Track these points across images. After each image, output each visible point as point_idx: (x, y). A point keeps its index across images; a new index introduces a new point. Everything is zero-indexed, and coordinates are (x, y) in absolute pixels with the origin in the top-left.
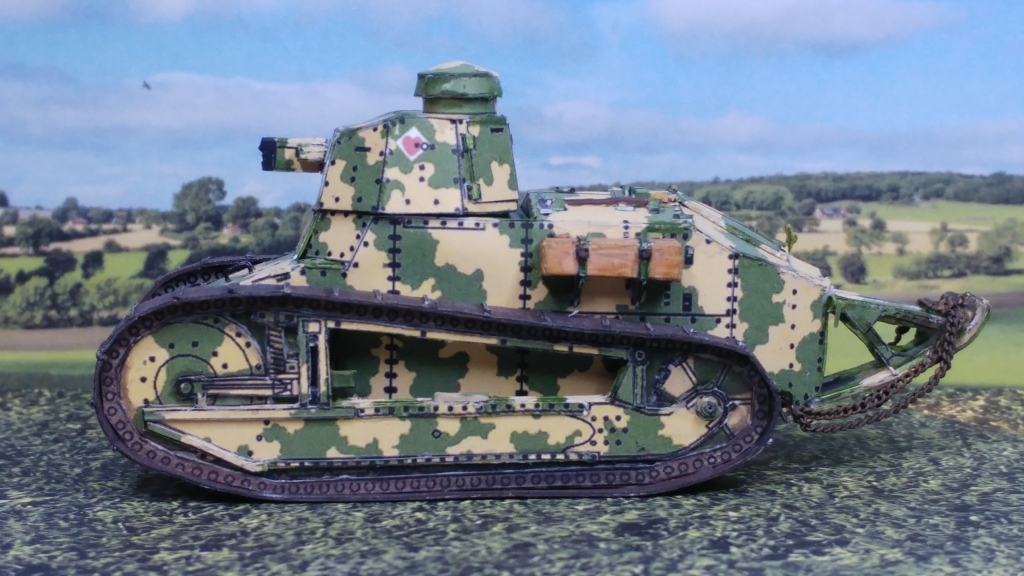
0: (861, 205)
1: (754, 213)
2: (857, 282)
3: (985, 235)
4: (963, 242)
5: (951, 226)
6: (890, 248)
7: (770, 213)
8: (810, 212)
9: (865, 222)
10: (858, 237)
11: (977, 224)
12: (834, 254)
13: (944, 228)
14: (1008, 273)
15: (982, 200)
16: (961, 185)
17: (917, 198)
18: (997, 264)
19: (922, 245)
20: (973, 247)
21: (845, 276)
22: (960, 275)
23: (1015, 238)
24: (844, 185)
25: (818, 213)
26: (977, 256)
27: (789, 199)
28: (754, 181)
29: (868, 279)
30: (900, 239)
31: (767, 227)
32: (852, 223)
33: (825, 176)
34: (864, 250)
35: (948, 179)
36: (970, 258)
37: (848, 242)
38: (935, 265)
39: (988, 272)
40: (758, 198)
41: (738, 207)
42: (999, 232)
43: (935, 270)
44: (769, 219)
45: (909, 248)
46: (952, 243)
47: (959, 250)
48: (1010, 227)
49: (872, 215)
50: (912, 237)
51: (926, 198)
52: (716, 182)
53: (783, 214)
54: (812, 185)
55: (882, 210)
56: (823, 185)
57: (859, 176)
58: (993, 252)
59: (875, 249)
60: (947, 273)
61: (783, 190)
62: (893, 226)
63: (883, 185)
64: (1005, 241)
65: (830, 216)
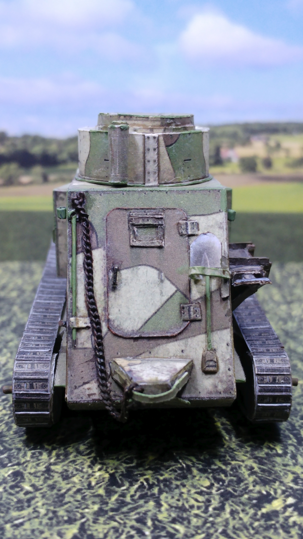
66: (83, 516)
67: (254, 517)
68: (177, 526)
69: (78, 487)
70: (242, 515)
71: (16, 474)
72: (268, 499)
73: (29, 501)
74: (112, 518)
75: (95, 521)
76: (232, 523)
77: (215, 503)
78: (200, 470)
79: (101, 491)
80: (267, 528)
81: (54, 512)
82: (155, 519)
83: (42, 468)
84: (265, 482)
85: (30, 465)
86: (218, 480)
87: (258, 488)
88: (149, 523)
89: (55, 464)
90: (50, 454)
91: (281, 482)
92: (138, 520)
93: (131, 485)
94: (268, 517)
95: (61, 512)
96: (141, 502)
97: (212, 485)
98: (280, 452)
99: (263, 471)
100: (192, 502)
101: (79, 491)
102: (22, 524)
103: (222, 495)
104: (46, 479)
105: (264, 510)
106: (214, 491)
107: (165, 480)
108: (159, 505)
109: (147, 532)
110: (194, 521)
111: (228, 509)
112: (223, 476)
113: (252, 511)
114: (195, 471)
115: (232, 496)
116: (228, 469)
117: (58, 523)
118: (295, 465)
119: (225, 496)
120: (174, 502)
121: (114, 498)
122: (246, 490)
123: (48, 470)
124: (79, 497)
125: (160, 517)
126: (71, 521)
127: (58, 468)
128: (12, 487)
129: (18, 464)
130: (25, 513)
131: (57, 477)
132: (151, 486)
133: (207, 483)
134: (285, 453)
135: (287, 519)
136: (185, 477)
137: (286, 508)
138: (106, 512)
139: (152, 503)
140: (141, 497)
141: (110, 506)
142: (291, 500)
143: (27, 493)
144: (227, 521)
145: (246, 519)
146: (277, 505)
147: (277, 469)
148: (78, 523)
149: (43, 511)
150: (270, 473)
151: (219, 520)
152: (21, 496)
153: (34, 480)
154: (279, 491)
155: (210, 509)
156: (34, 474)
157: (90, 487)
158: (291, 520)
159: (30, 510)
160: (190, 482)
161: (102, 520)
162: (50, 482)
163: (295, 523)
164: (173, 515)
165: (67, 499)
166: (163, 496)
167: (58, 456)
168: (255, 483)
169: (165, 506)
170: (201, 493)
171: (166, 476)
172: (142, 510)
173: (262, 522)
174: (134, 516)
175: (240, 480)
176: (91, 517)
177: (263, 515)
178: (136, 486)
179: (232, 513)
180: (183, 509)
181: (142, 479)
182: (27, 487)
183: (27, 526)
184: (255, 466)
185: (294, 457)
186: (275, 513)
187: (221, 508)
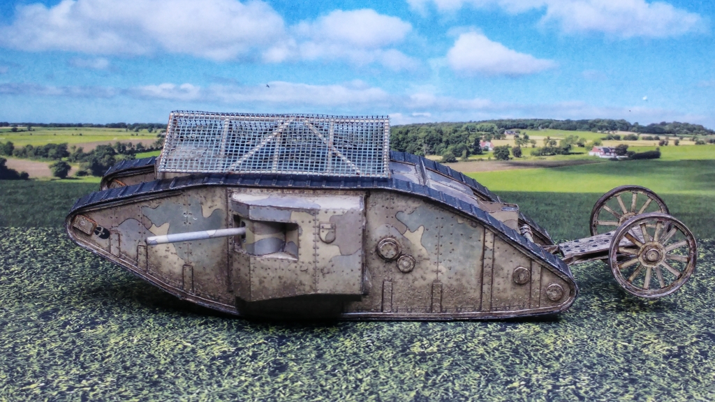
0: (520, 130)
1: (483, 133)
2: (518, 157)
3: (562, 141)
4: (555, 143)
5: (551, 138)
6: (530, 145)
7: (489, 133)
8: (503, 133)
9: (522, 136)
10: (519, 141)
11: (559, 137)
12: (511, 147)
13: (549, 138)
14: (570, 154)
15: (562, 129)
16: (555, 124)
17: (540, 128)
18: (566, 151)
19: (541, 144)
20: (558, 145)
21: (514, 155)
22: (554, 154)
23: (572, 142)
24: (515, 123)
25: (505, 133)
26: (559, 148)
27: (496, 128)
28: (484, 122)
29: (522, 156)
30: (533, 142)
31: (488, 138)
32: (517, 136)
33: (509, 120)
34: (521, 145)
35: (550, 122)
36: (557, 149)
37: (516, 143)
38: (545, 151)
39: (563, 153)
40: (485, 127)
41: (478, 131)
42: (567, 140)
43: (545, 152)
44: (489, 135)
45: (536, 145)
46: (551, 143)
47: (553, 146)
48: (571, 138)
49: (524, 134)
50: (537, 141)
51: (543, 128)
52: (471, 122)
53: (494, 133)
54: (504, 123)
55: (527, 132)
56: (507, 123)
57: (520, 120)
58: (565, 147)
59: (525, 145)
60: (549, 154)
61: (494, 125)
62: (531, 137)
63: (528, 124)
64: (569, 143)
65: (510, 134)
66: (416, 388)
67: (504, 389)
68: (465, 392)
69: (410, 377)
70: (497, 388)
71: (374, 372)
72: (511, 382)
73: (387, 382)
74: (431, 389)
75: (423, 390)
76: (492, 391)
77: (483, 383)
78: (474, 370)
79: (422, 379)
80: (511, 393)
81: (401, 387)
82: (453, 389)
83: (387, 369)
84: (509, 375)
85: (380, 368)
86: (484, 375)
87: (505, 378)
88: (451, 391)
89: (393, 367)
90: (388, 362)
91: (518, 376)
92: (444, 390)
93: (438, 376)
94: (511, 389)
95: (405, 387)
96: (445, 383)
97: (481, 377)
98: (518, 362)
99: (509, 371)
100: (471, 383)
101: (410, 378)
102: (386, 391)
103: (486, 380)
104: (391, 374)
105: (509, 387)
106: (482, 379)
107: (455, 374)
108: (454, 384)
109: (450, 394)
110: (473, 390)
111: (490, 386)
112: (486, 373)
113: (502, 387)
114: (471, 371)
115: (492, 381)
116: (489, 370)
117: (405, 391)
118: (526, 368)
119: (488, 381)
120: (461, 383)
121: (430, 381)
122: (499, 378)
123: (390, 370)
124: (412, 381)
125: (456, 389)
126: (411, 390)
127: (396, 369)
128: (375, 377)
129: (373, 367)
130: (386, 387)
131: (397, 373)
132: (448, 377)
133: (479, 376)
134: (521, 363)
135: (520, 390)
136: (466, 373)
137: (520, 386)
138: (427, 387)
139: (450, 384)
140: (444, 381)
141: (428, 385)
142: (523, 383)
143: (383, 379)
144: (490, 391)
145: (500, 390)
146: (516, 384)
147: (516, 370)
148: (415, 391)
149: (395, 386)
150: (512, 372)
151: (485, 390)
152: (381, 380)
153: (385, 374)
154: (517, 379)
155: (481, 386)
156: (384, 371)
157: (416, 377)
158: (523, 390)
159: (388, 386)
160: (469, 375)
161: (426, 390)
162: (394, 375)
163: (524, 392)
164: (462, 388)
165: (405, 382)
166: (455, 381)
167: (394, 363)
168: (504, 376)
169: (457, 385)
170: (475, 380)
171: (456, 372)
172: (446, 386)
173: (508, 391)
174: (442, 388)
175: (495, 375)
176: (421, 389)
177: (508, 388)
178: (440, 377)
179: (492, 387)
180: (467, 386)
181: (443, 374)
182: (383, 377)
183: (389, 392)
184: (504, 369)
185: (526, 365)
186: (515, 388)
187: (487, 385)
